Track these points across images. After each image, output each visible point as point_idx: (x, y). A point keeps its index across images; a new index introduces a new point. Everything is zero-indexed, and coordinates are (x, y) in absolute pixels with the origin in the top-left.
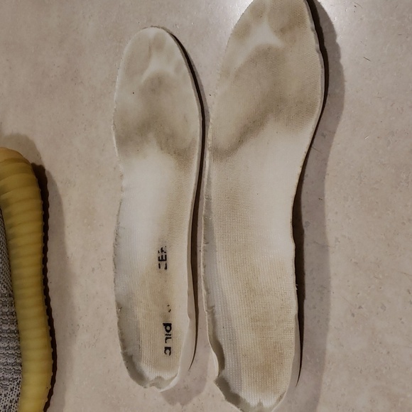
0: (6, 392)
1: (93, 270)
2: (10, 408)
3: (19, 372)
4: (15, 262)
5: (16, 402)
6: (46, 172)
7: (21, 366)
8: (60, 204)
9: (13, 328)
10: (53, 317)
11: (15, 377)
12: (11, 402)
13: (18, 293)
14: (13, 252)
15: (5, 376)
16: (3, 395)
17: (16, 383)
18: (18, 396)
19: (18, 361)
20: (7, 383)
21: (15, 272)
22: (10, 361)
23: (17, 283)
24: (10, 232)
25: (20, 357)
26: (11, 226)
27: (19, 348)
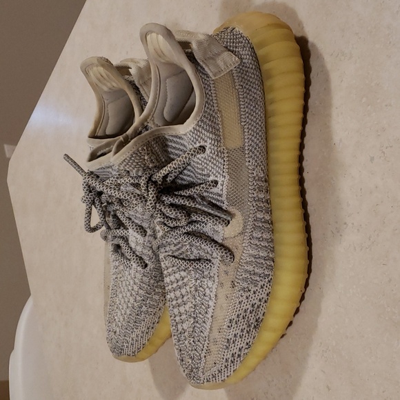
0: (255, 289)
1: (372, 159)
2: (258, 307)
3: (271, 268)
4: (272, 143)
5: (266, 302)
6: (309, 45)
7: (273, 262)
8: (327, 80)
9: (268, 217)
10: (310, 224)
11: (266, 273)
12: (260, 300)
13: (273, 179)
14: (272, 132)
15: (256, 270)
16: (252, 292)
17: (267, 280)
18: (268, 295)
19: (271, 256)
20: (258, 278)
21: (273, 155)
22: (262, 255)
23: (273, 167)
24: (270, 108)
25: (273, 251)
26: (272, 102)
27: (272, 241)
